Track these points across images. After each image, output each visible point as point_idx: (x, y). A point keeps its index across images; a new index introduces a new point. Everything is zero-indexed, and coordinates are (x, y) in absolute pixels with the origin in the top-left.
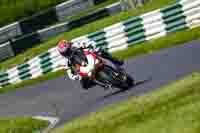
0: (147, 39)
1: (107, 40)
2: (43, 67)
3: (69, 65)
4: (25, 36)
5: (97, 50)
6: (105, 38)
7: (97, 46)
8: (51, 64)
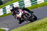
0: (38, 3)
2: (3, 12)
8: (6, 11)
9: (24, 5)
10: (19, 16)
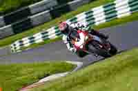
1: (116, 9)
3: (68, 40)
5: (87, 29)
6: (115, 8)
7: (87, 26)
9: (116, 11)
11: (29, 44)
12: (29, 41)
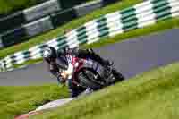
4: (66, 11)
8: (86, 37)
10: (68, 76)
11: (23, 61)
12: (23, 56)
